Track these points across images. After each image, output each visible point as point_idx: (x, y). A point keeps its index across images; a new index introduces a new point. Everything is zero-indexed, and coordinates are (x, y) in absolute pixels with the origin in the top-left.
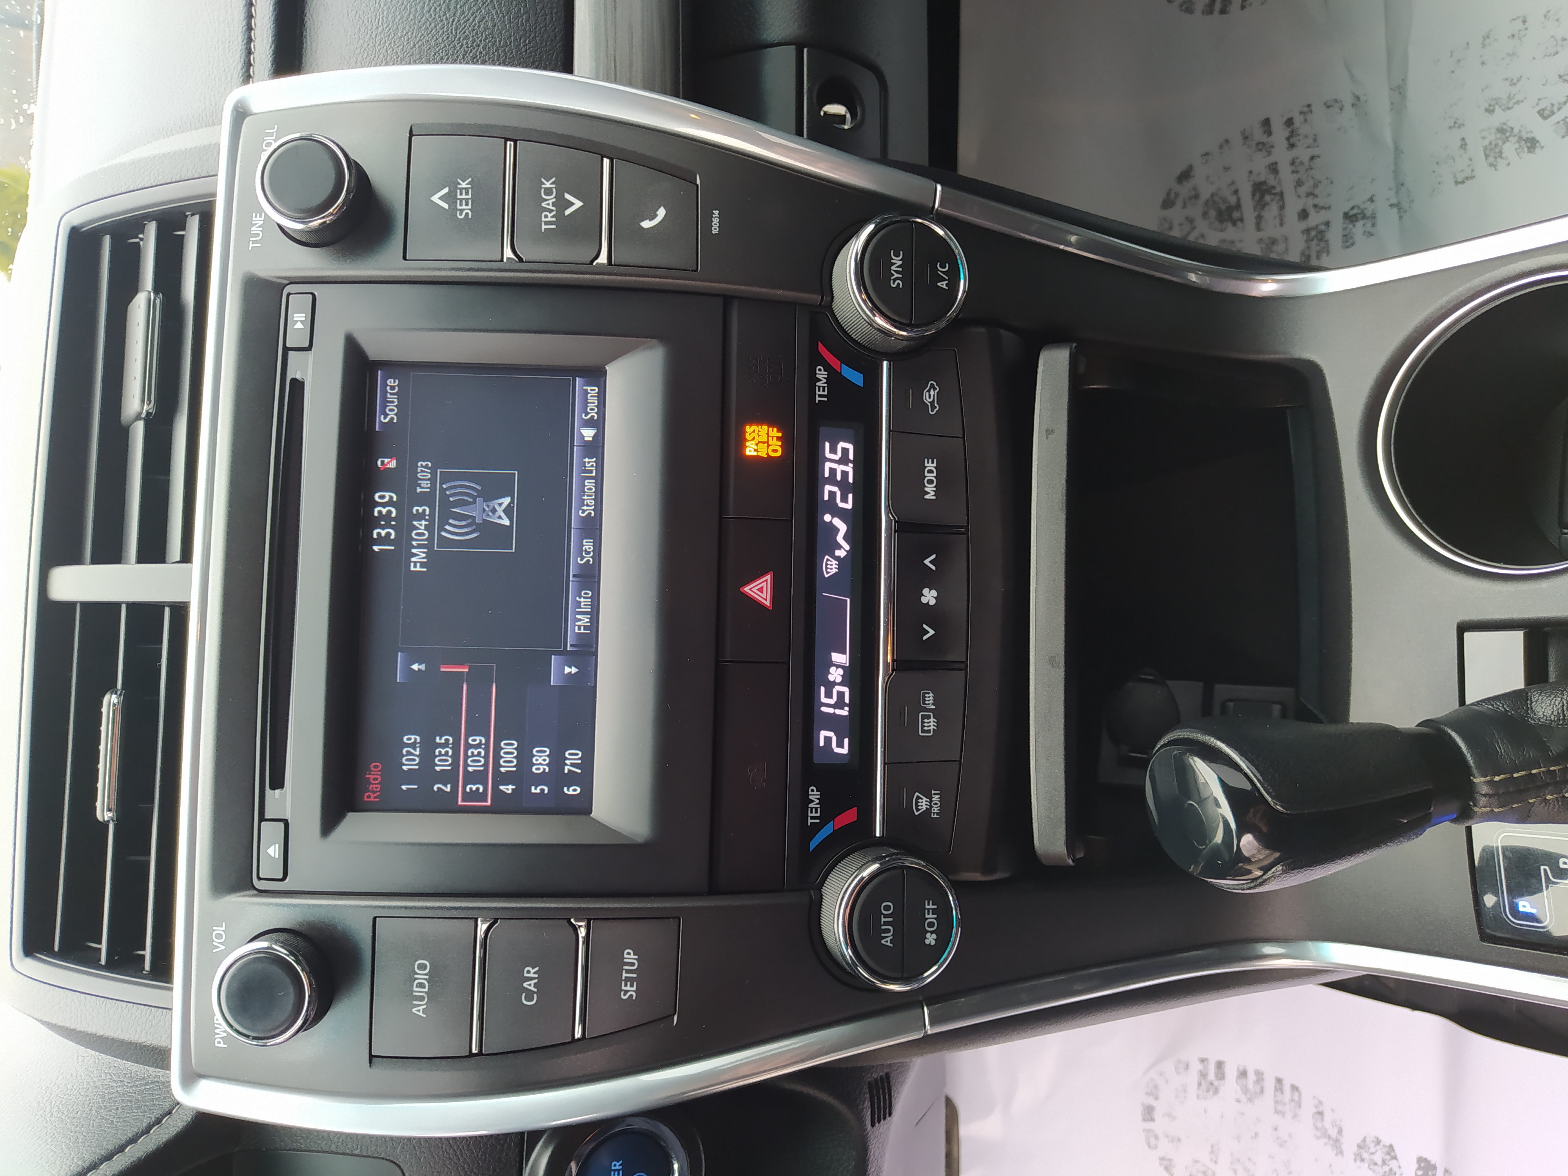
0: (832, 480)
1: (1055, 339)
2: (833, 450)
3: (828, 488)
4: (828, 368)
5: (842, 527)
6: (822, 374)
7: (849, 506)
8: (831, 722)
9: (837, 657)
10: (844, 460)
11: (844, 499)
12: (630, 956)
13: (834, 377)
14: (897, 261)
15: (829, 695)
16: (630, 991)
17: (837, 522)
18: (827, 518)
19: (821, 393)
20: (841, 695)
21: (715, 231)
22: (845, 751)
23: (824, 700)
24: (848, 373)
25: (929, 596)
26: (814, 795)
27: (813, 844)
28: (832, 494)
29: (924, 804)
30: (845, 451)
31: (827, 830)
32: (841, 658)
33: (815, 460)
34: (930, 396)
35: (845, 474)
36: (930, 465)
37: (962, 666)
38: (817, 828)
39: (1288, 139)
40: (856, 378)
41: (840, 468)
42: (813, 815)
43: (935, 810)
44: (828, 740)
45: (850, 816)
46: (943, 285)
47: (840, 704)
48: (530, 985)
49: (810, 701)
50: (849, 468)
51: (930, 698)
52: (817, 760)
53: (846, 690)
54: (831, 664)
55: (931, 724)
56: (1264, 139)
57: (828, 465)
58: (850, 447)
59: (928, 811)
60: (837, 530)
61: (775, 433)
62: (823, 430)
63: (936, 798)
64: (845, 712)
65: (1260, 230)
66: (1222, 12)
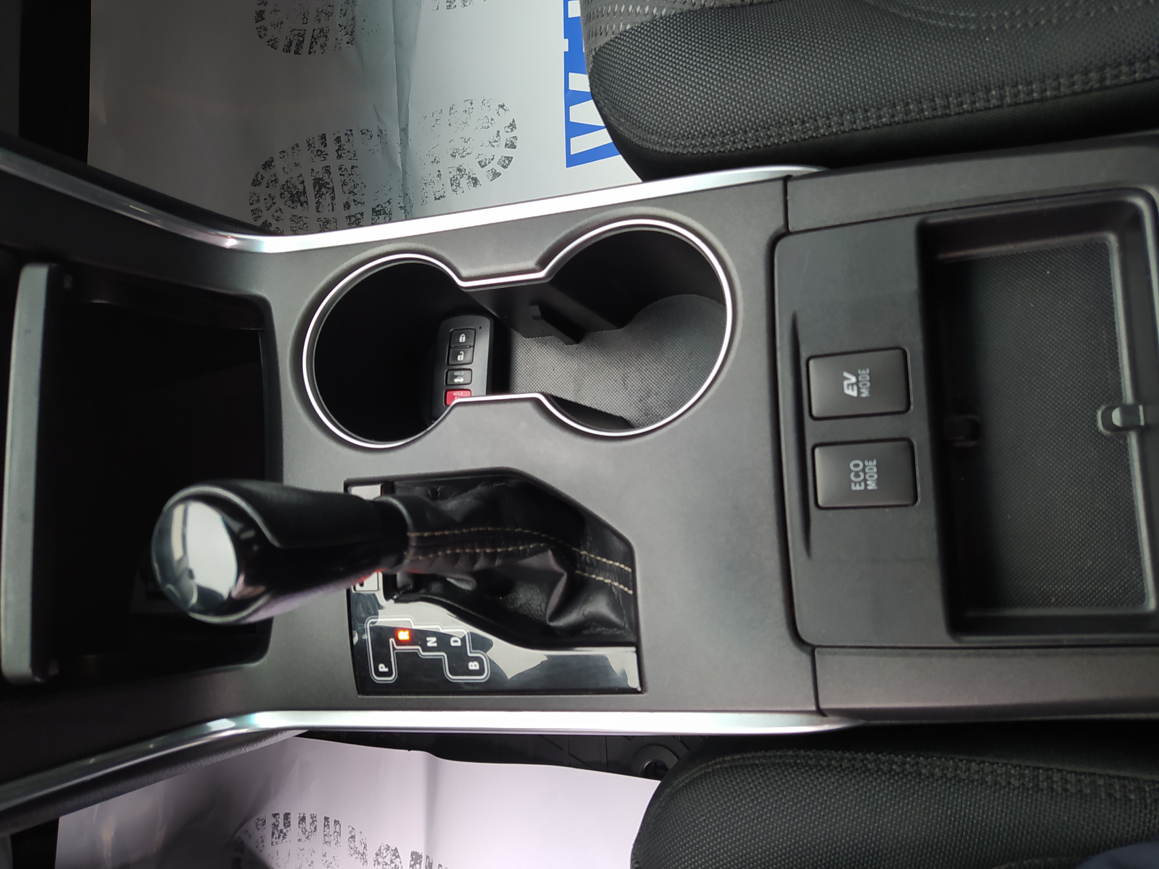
39: (337, 151)
56: (322, 148)
65: (319, 212)
66: (296, 53)
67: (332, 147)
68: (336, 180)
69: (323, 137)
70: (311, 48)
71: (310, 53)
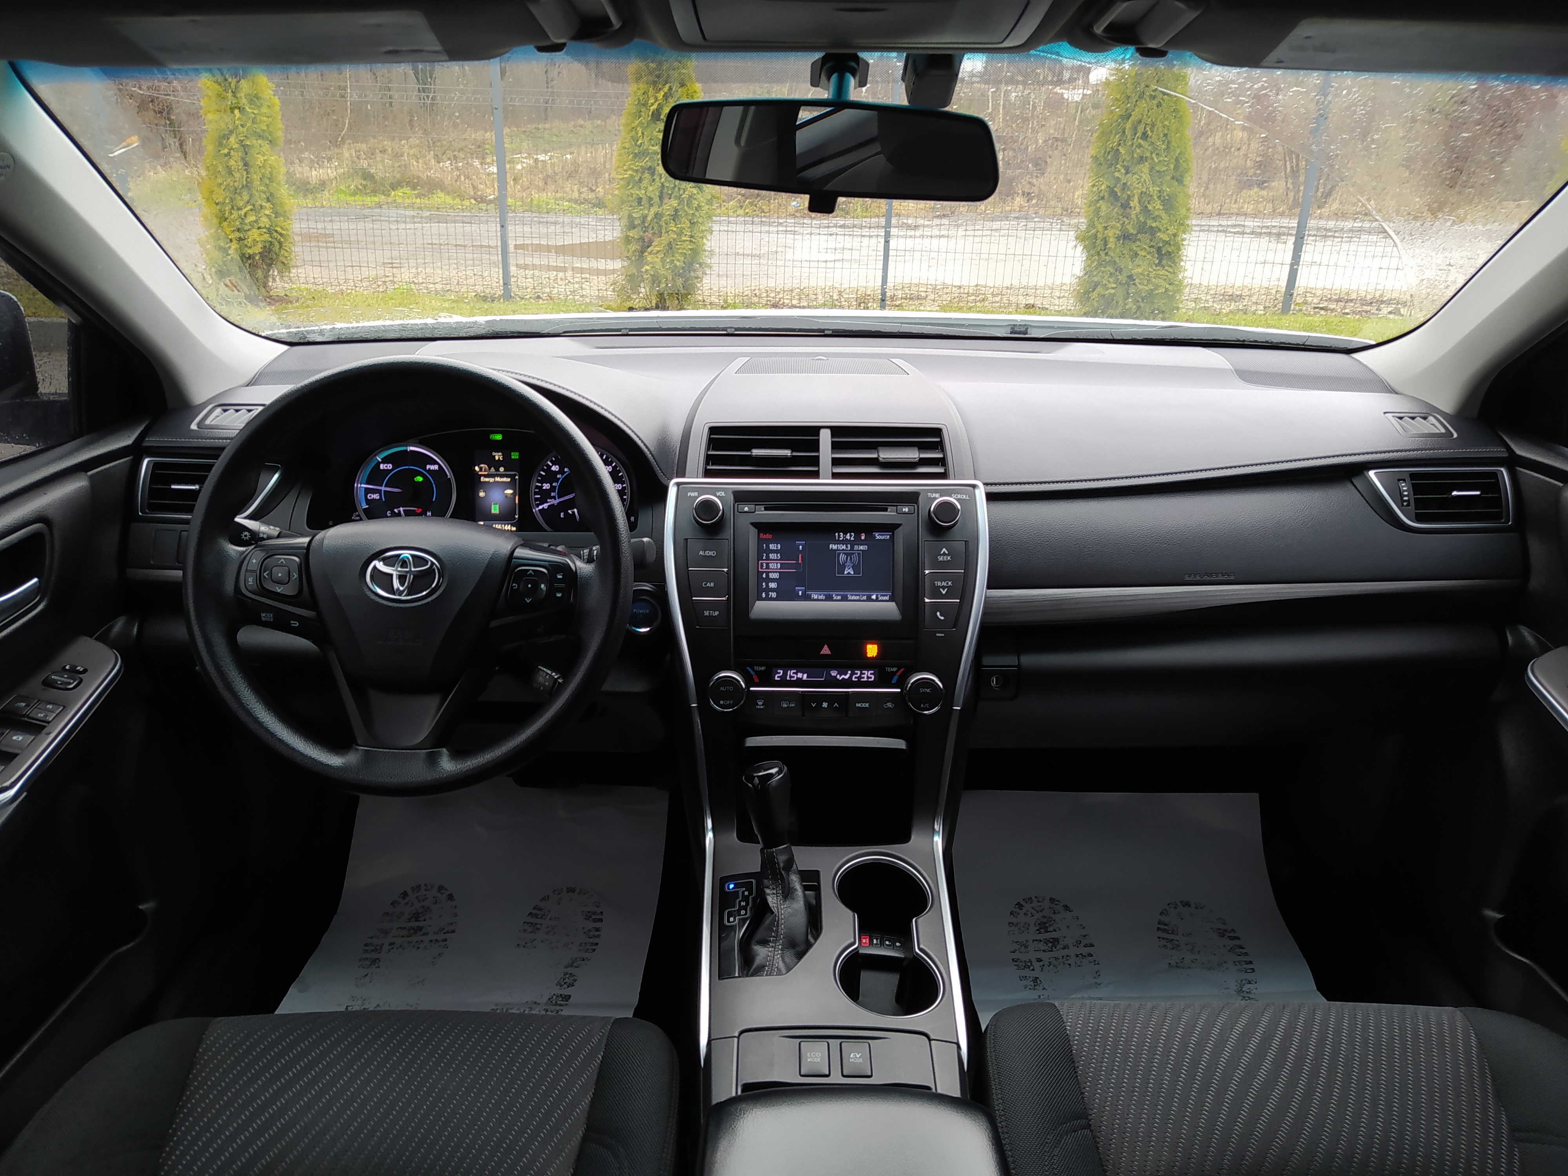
0: (861, 674)
1: (909, 744)
2: (871, 674)
3: (859, 672)
4: (897, 672)
5: (847, 677)
6: (895, 669)
7: (854, 679)
8: (785, 674)
9: (805, 676)
10: (868, 677)
11: (856, 678)
12: (717, 613)
13: (894, 673)
14: (928, 691)
15: (794, 673)
16: (706, 613)
17: (848, 676)
18: (849, 672)
19: (889, 669)
20: (794, 677)
21: (938, 635)
22: (776, 679)
23: (792, 671)
24: (896, 678)
25: (825, 705)
26: (763, 668)
27: (748, 668)
28: (857, 674)
29: (760, 703)
30: (871, 678)
31: (753, 673)
32: (805, 677)
33: (868, 668)
34: (889, 705)
35: (864, 678)
36: (867, 705)
37: (803, 715)
38: (753, 669)
39: (1081, 954)
40: (894, 681)
41: (865, 676)
42: (756, 668)
43: (758, 707)
44: (779, 673)
45: (757, 680)
46: (922, 706)
47: (791, 677)
48: (708, 585)
49: (791, 667)
50: (865, 679)
51: (793, 705)
52: (774, 669)
53: (795, 679)
54: (803, 674)
55: (785, 706)
56: (1082, 943)
57: (866, 672)
58: (872, 679)
59: (758, 705)
60: (846, 675)
61: (875, 655)
62: (877, 670)
63: (762, 707)
64: (788, 678)
65: (1033, 941)
66: (1158, 929)
67: (1085, 951)
68: (1059, 953)
69: (1092, 945)
70: (1163, 938)
71: (1159, 938)
